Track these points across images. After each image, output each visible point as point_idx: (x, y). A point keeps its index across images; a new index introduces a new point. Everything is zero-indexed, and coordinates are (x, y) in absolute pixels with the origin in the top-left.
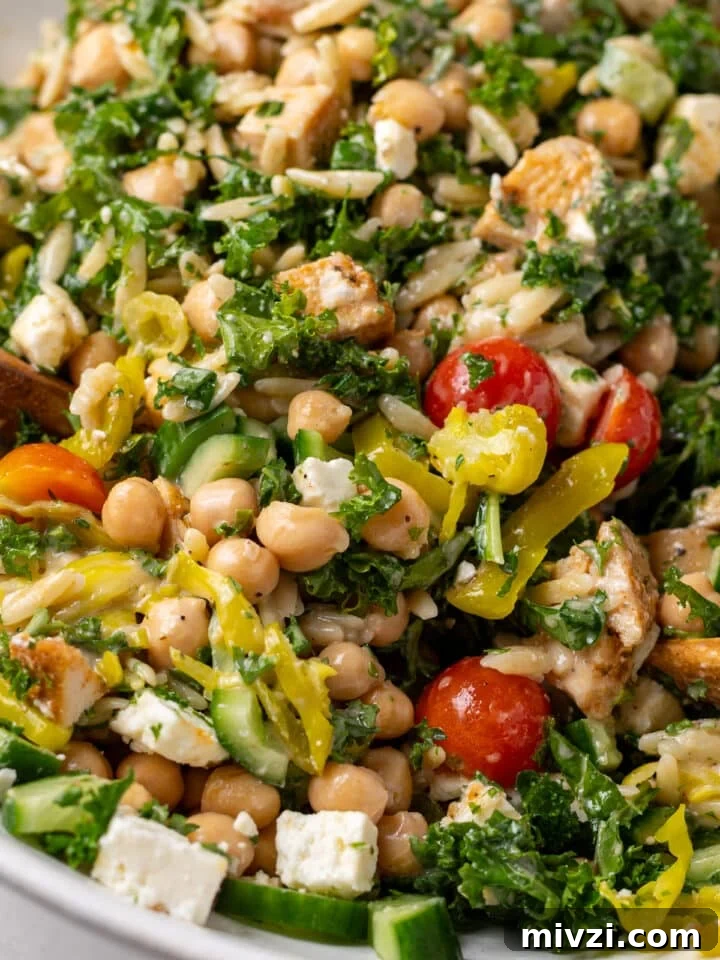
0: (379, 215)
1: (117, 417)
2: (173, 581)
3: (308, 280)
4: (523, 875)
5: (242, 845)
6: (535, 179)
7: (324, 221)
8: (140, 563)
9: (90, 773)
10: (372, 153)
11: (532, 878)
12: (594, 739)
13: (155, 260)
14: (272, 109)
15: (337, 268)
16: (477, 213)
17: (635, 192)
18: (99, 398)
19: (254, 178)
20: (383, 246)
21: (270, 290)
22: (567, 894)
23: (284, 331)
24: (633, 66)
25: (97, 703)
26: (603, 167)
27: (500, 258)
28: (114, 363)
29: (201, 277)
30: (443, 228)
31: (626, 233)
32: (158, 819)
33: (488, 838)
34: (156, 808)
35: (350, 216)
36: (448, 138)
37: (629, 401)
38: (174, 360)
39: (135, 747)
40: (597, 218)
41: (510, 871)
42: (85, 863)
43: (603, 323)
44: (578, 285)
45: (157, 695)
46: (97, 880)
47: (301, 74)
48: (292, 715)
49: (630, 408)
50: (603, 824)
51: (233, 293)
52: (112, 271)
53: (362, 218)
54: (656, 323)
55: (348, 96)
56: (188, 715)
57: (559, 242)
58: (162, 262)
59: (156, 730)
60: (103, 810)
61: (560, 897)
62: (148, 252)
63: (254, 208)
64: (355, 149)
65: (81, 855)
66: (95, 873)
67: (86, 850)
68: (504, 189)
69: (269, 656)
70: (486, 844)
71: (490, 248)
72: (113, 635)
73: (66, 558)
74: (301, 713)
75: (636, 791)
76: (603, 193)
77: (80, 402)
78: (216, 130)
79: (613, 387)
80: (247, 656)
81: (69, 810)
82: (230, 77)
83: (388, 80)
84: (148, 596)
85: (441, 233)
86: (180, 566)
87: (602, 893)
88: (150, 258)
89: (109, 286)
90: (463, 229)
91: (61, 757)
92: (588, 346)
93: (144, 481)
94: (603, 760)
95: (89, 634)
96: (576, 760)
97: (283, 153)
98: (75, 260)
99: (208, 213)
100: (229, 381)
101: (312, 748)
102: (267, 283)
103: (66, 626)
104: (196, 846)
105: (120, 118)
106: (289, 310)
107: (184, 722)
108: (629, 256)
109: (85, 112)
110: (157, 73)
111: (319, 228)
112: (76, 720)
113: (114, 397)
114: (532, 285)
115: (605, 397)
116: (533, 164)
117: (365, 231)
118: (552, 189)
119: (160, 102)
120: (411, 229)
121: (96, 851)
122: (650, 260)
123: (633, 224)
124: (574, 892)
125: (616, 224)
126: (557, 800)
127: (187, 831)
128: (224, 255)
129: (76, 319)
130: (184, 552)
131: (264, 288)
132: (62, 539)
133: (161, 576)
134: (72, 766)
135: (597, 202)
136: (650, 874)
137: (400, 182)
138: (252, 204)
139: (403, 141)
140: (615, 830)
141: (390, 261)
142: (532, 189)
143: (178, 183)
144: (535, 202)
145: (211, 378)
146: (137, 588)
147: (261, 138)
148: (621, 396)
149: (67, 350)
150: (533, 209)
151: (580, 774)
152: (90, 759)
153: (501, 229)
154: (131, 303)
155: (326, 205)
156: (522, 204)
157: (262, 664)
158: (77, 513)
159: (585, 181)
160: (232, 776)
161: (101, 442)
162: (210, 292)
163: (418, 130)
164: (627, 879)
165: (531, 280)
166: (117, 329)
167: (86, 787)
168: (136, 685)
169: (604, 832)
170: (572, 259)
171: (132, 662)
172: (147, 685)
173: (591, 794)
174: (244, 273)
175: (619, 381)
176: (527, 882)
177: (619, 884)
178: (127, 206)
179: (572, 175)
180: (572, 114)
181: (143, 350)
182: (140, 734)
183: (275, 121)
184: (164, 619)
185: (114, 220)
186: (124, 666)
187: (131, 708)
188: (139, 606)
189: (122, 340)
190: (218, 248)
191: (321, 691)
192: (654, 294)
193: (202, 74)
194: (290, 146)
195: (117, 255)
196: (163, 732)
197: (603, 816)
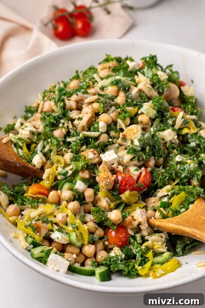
0: (99, 140)
1: (51, 179)
2: (61, 210)
3: (86, 154)
4: (121, 266)
5: (74, 260)
6: (128, 133)
7: (89, 141)
8: (55, 207)
9: (46, 246)
10: (98, 128)
11: (123, 266)
12: (137, 238)
13: (58, 150)
14: (80, 119)
15: (92, 152)
16: (118, 138)
17: (147, 135)
18: (48, 176)
19: (77, 133)
20: (100, 146)
21: (79, 155)
22: (130, 267)
23: (83, 164)
24: (148, 109)
25: (47, 233)
26: (141, 131)
27: (122, 147)
28: (51, 168)
29: (67, 152)
30: (111, 142)
31: (145, 143)
32: (58, 254)
33: (115, 260)
34: (57, 252)
35: (94, 140)
36: (113, 123)
37: (145, 175)
38: (61, 168)
39: (54, 240)
40: (140, 140)
41: (119, 265)
42: (45, 263)
43: (141, 159)
44: (137, 154)
45: (58, 231)
46: (47, 266)
47: (86, 112)
48: (81, 235)
49: (145, 176)
50: (138, 254)
51: (72, 156)
52: (50, 151)
53: (97, 140)
54: (151, 158)
55: (94, 116)
56: (63, 235)
57: (133, 145)
58: (59, 150)
59: (58, 238)
60: (48, 253)
61: (129, 268)
62: (57, 148)
63: (76, 139)
64: (95, 127)
65: (44, 262)
66: (47, 264)
67: (45, 261)
68: (123, 135)
69: (77, 225)
70: (115, 261)
71: (120, 145)
72: (50, 220)
73: (42, 205)
74: (83, 234)
75: (144, 248)
76: (141, 136)
77: (45, 176)
78: (70, 122)
79: (142, 172)
80: (73, 224)
81: (42, 253)
82: (73, 111)
83: (102, 113)
84: (57, 213)
85: (111, 143)
86: (62, 207)
87: (136, 267)
88: (57, 149)
89: (50, 153)
90: (115, 141)
91: (41, 243)
92: (138, 164)
93: (56, 191)
94: (139, 242)
95: (46, 220)
96: (134, 242)
97: (82, 128)
98: (44, 147)
99: (68, 140)
100: (70, 172)
101: (85, 240)
102: (79, 154)
103: (42, 219)
104: (64, 259)
105: (52, 120)
106: (83, 159)
107: (62, 237)
108: (146, 146)
109: (46, 118)
110: (59, 111)
111: (88, 142)
112: (44, 236)
113: (51, 175)
114: (128, 154)
115: (141, 173)
116: (128, 130)
117: (97, 143)
118: (132, 134)
119: (60, 116)
120: (105, 142)
121: (47, 261)
122: (150, 147)
123: (146, 141)
124: (131, 267)
125: (143, 142)
126: (129, 251)
127: (63, 256)
128: (71, 148)
129: (44, 159)
130: (63, 205)
131: (78, 155)
132: (41, 202)
133: (59, 209)
134: (43, 244)
135: (140, 138)
136: (145, 263)
137: (103, 133)
138: (76, 138)
139: (104, 125)
140: (140, 255)
141: (101, 148)
142: (128, 135)
143: (63, 133)
144: (128, 137)
145: (67, 172)
146: (55, 211)
147: (78, 125)
148: (144, 173)
149: (42, 164)
150: (128, 139)
151: (135, 245)
152: (46, 243)
153: (122, 143)
154: (54, 157)
155: (90, 138)
156: (126, 138)
157: (76, 226)
158: (44, 197)
159: (138, 133)
160: (71, 246)
161: (48, 184)
162: (68, 156)
163: (107, 123)
164: (141, 264)
165: (128, 153)
166: (51, 161)
167: (45, 249)
168: (54, 230)
169: (138, 255)
170: (136, 149)
171: (54, 225)
172: (56, 230)
173: (137, 248)
174: (74, 152)
175: (143, 171)
176: (122, 267)
177: (139, 265)
178: (53, 139)
179: (135, 132)
180: (137, 117)
181: (56, 165)
182: (55, 239)
183: (81, 122)
184: (59, 217)
185: (51, 141)
186: (52, 226)
187: (53, 233)
188: (55, 214)
189: (53, 163)
190: (70, 147)
191: (87, 231)
192: (150, 153)
193: (67, 111)
194: (83, 126)
195: (51, 148)
196: (59, 239)
197: (138, 252)
